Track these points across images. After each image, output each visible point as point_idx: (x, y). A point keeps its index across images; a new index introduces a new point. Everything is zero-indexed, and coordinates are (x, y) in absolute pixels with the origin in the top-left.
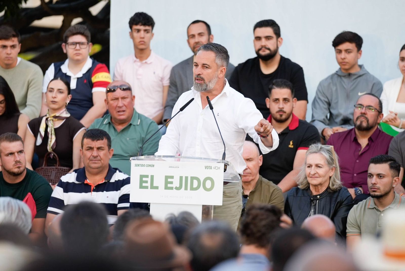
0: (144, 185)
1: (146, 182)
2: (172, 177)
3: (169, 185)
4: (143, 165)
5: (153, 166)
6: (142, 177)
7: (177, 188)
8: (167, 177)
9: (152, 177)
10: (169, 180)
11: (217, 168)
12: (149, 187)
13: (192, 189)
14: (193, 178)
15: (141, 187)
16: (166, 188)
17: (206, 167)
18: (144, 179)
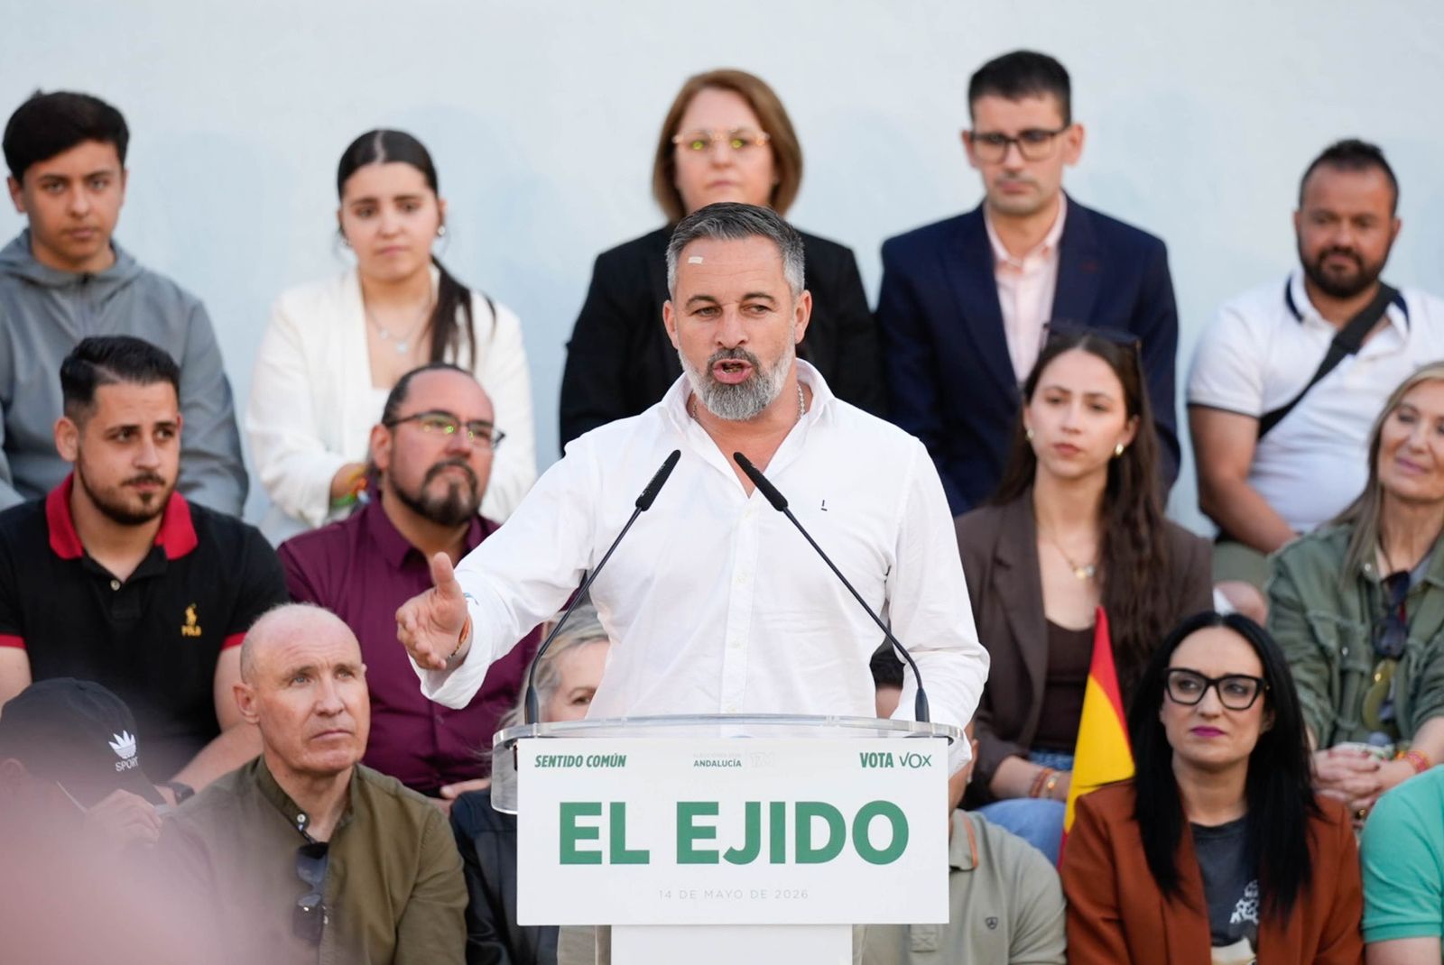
0: (582, 845)
1: (592, 833)
2: (711, 808)
3: (698, 845)
4: (572, 761)
5: (622, 761)
6: (569, 811)
7: (733, 856)
8: (686, 810)
9: (618, 811)
10: (698, 821)
11: (915, 761)
12: (606, 857)
13: (806, 855)
14: (806, 810)
15: (569, 855)
16: (686, 855)
17: (867, 760)
18: (581, 821)
